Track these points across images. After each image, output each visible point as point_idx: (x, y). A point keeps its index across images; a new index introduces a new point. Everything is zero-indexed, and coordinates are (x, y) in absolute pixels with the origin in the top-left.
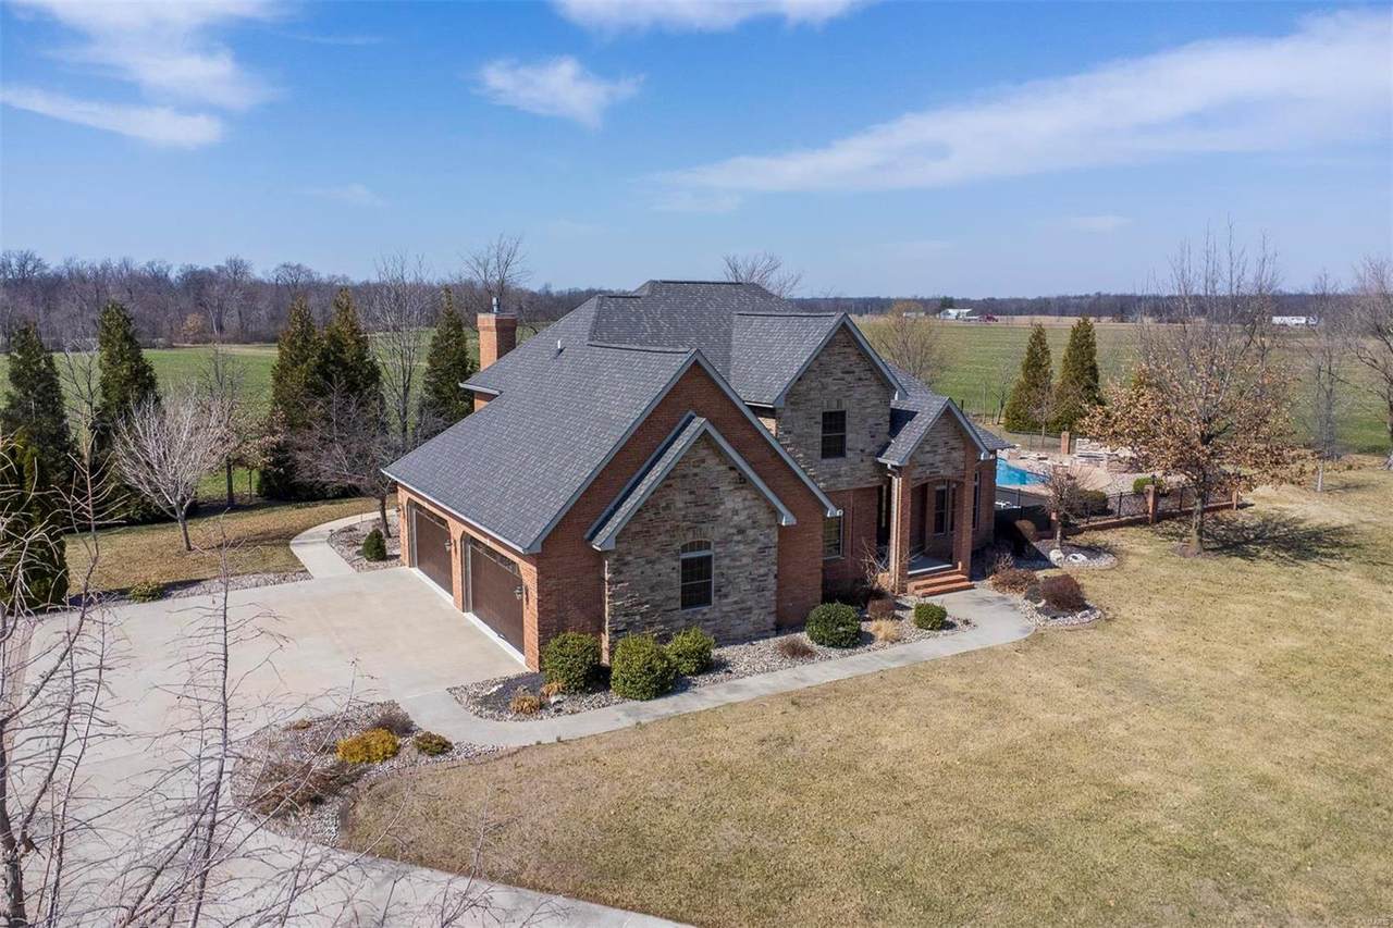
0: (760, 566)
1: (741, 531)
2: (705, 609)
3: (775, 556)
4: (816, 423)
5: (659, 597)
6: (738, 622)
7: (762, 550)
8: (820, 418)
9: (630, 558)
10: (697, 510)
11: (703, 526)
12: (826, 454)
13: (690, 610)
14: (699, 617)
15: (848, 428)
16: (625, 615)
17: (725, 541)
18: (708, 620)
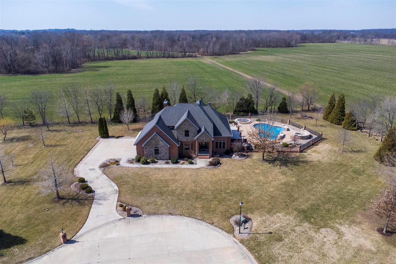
0: (166, 151)
2: (158, 155)
6: (163, 157)
8: (184, 131)
9: (147, 148)
11: (157, 145)
12: (186, 136)
15: (189, 133)
16: (147, 154)
17: (161, 147)
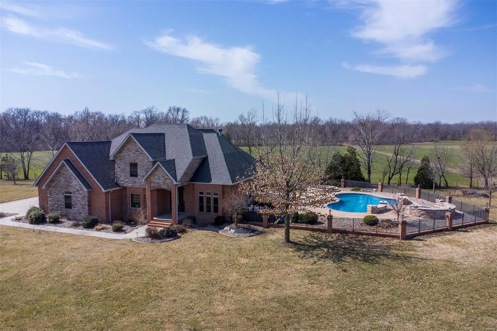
0: (84, 202)
1: (78, 191)
2: (70, 210)
3: (87, 199)
4: (127, 166)
5: (59, 203)
6: (79, 216)
7: (83, 197)
9: (52, 192)
10: (67, 183)
11: (68, 187)
13: (67, 209)
14: (69, 211)
15: (138, 168)
16: (52, 206)
17: (74, 193)
18: (71, 213)
